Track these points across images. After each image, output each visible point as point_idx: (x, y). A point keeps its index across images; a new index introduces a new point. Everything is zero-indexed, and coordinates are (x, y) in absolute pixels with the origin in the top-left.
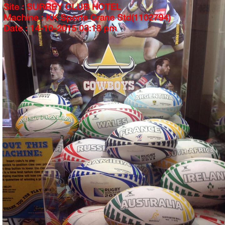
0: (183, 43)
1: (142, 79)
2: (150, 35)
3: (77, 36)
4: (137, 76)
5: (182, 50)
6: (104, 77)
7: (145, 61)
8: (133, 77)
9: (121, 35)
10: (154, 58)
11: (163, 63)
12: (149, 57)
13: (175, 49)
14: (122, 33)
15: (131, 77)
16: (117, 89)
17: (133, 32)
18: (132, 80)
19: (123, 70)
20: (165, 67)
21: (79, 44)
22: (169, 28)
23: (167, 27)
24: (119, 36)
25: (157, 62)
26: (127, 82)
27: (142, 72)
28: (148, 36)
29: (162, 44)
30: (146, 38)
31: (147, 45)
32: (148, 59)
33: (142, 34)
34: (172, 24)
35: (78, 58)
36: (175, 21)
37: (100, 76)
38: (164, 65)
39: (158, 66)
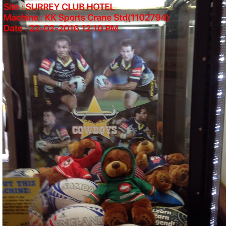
0: (157, 95)
1: (123, 124)
2: (129, 89)
3: (68, 89)
4: (119, 121)
5: (156, 101)
6: (91, 123)
7: (125, 109)
8: (115, 123)
9: (104, 89)
10: (133, 107)
11: (141, 111)
12: (129, 106)
13: (150, 100)
14: (106, 87)
15: (114, 122)
16: (101, 133)
17: (115, 86)
18: (115, 125)
19: (107, 116)
20: (142, 115)
21: (69, 95)
22: (145, 83)
23: (143, 83)
24: (103, 89)
25: (136, 110)
26: (110, 127)
27: (123, 119)
28: (127, 89)
29: (139, 95)
30: (126, 91)
31: (127, 96)
32: (128, 108)
33: (122, 87)
34: (147, 80)
35: (68, 106)
36: (150, 77)
37: (87, 122)
38: (142, 113)
39: (137, 114)
